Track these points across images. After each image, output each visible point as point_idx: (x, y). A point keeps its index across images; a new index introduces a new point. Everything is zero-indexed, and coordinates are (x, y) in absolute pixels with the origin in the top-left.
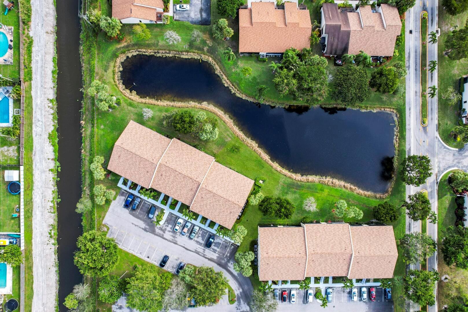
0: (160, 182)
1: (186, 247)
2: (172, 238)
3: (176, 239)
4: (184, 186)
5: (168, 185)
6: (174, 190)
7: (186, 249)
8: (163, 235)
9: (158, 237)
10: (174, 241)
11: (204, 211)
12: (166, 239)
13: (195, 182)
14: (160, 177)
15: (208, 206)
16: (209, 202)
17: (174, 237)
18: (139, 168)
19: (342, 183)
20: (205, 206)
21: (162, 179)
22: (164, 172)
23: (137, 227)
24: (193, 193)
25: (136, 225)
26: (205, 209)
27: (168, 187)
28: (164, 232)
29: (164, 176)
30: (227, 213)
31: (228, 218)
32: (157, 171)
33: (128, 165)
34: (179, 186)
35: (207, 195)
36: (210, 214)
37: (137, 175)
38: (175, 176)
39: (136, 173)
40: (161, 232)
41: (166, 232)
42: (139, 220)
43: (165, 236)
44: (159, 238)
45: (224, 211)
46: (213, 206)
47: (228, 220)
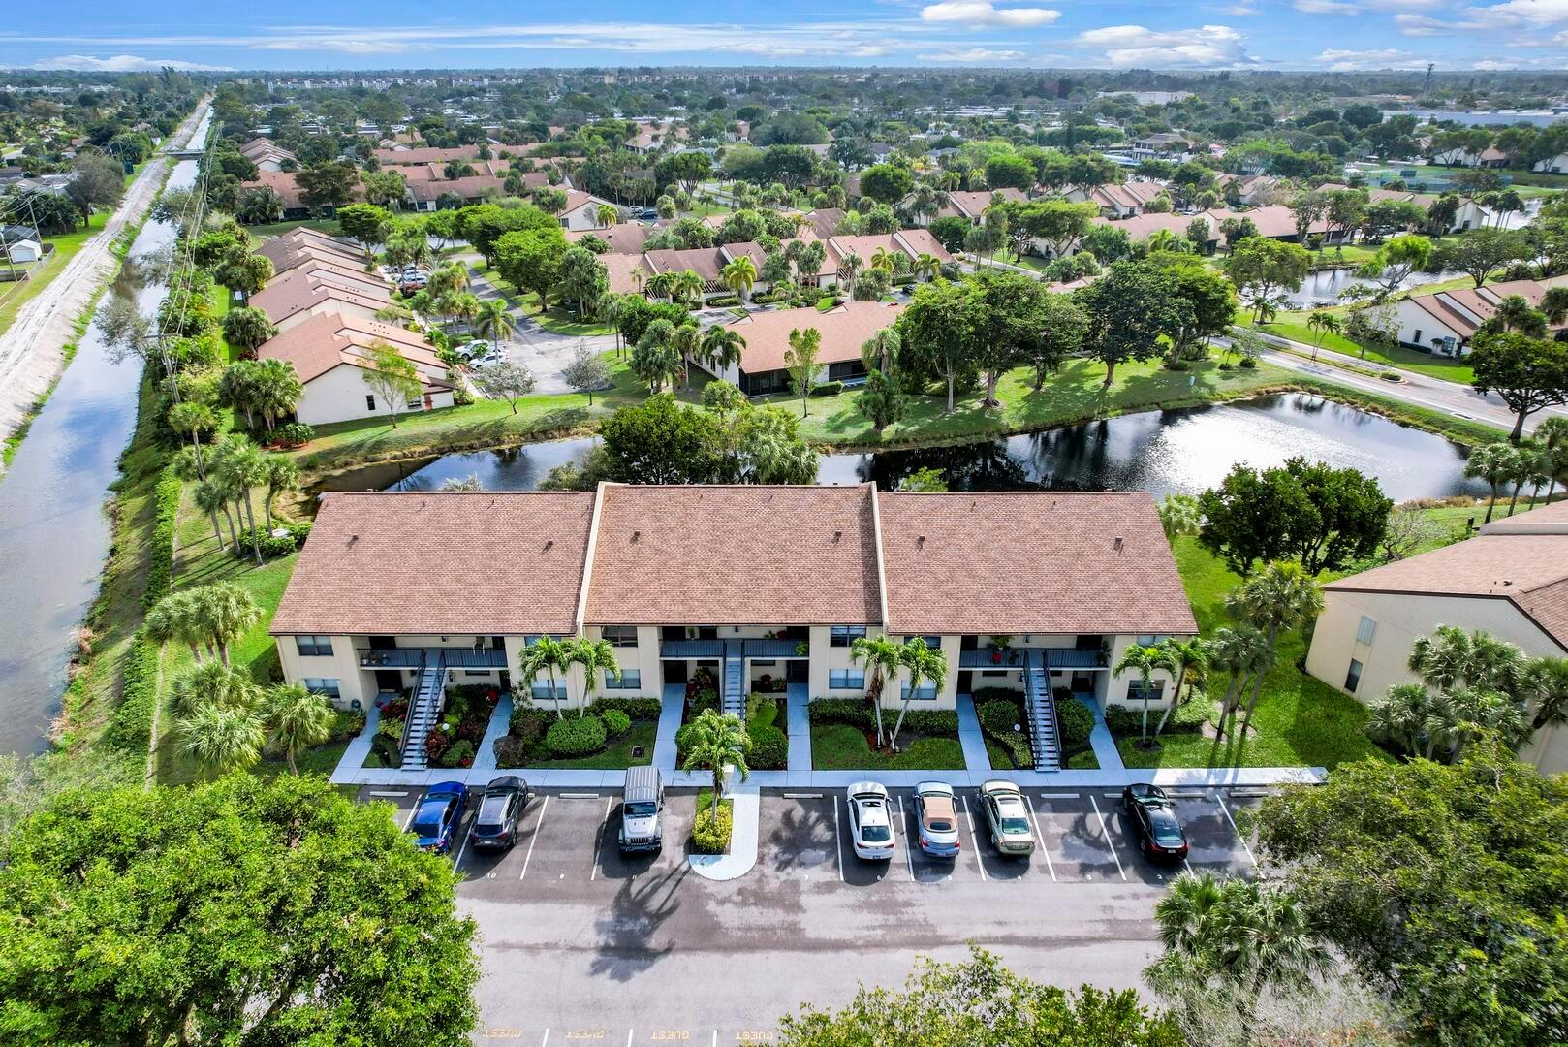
0: (639, 575)
1: (1021, 932)
2: (878, 918)
3: (908, 914)
4: (784, 535)
5: (693, 570)
6: (738, 577)
7: (1034, 942)
8: (793, 929)
9: (756, 959)
10: (905, 933)
11: (977, 601)
12: (838, 946)
13: (836, 496)
14: (629, 551)
15: (982, 569)
16: (968, 545)
17: (888, 906)
18: (490, 546)
20: (959, 574)
21: (647, 552)
22: (645, 520)
23: (545, 955)
24: (855, 547)
25: (532, 949)
26: (976, 587)
27: (695, 582)
28: (795, 907)
29: (649, 538)
30: (1104, 558)
31: (1131, 579)
32: (605, 530)
33: (415, 560)
34: (758, 548)
35: (939, 520)
36: (1019, 601)
37: (485, 590)
38: (717, 511)
39: (474, 577)
40: (774, 917)
41: (805, 900)
42: (551, 909)
43: (811, 933)
44: (776, 959)
45: (1080, 555)
46: (1006, 552)
47: (1139, 590)
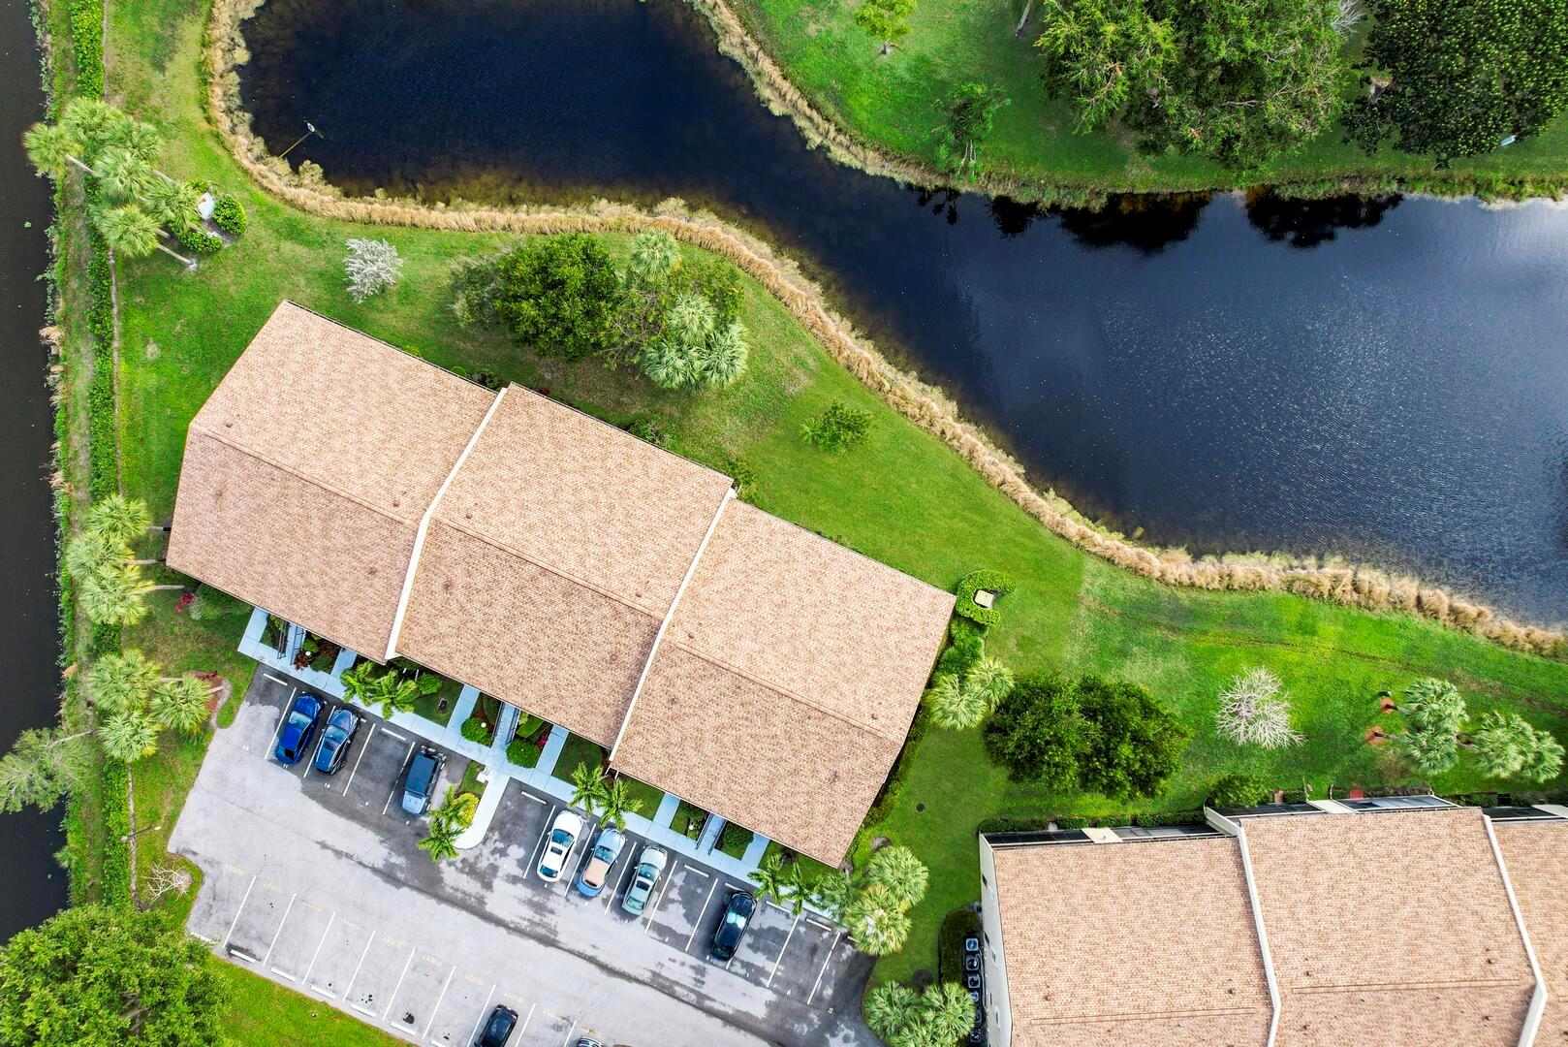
0: (443, 625)
1: (602, 958)
2: (529, 913)
3: (549, 919)
4: (569, 639)
5: (485, 639)
6: (520, 663)
7: (603, 967)
8: (481, 900)
9: (455, 911)
10: (542, 931)
11: (689, 772)
12: (499, 922)
13: (629, 618)
14: (441, 596)
15: (709, 748)
16: (712, 722)
17: (540, 908)
18: (326, 550)
19: (1408, 587)
20: (689, 745)
21: (454, 606)
22: (459, 571)
23: (344, 861)
24: (621, 676)
25: (338, 854)
26: (695, 760)
27: (485, 652)
28: (488, 886)
29: (458, 592)
30: (813, 782)
31: (821, 808)
32: (424, 567)
33: (267, 539)
34: (544, 642)
35: (700, 688)
36: (720, 786)
37: (321, 593)
38: (520, 589)
39: (314, 579)
40: (472, 886)
41: (497, 883)
42: (354, 827)
43: (489, 908)
44: (463, 916)
45: (796, 772)
46: (737, 743)
47: (821, 820)
